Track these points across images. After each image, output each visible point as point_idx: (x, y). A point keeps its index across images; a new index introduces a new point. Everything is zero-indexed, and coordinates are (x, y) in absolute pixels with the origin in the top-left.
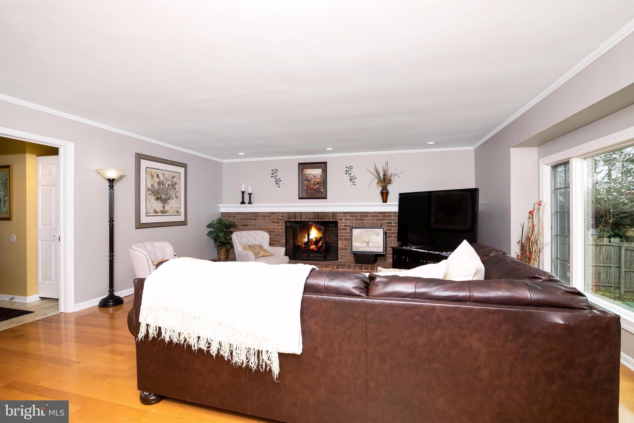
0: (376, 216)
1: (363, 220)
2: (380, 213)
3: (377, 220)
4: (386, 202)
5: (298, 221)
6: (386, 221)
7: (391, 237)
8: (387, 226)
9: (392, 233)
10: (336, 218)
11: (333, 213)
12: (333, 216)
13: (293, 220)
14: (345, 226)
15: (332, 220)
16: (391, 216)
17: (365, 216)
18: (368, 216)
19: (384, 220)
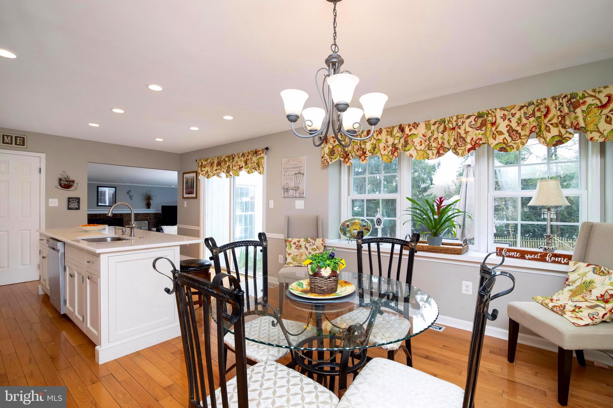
0: (144, 215)
1: (137, 217)
2: (146, 213)
3: (145, 217)
4: (150, 208)
5: (98, 219)
6: (149, 217)
7: (151, 224)
8: (149, 220)
9: (152, 223)
10: (122, 216)
11: (120, 214)
12: (121, 216)
13: (94, 218)
14: (127, 220)
15: (120, 217)
16: (151, 215)
17: (138, 215)
18: (140, 215)
19: (148, 217)
